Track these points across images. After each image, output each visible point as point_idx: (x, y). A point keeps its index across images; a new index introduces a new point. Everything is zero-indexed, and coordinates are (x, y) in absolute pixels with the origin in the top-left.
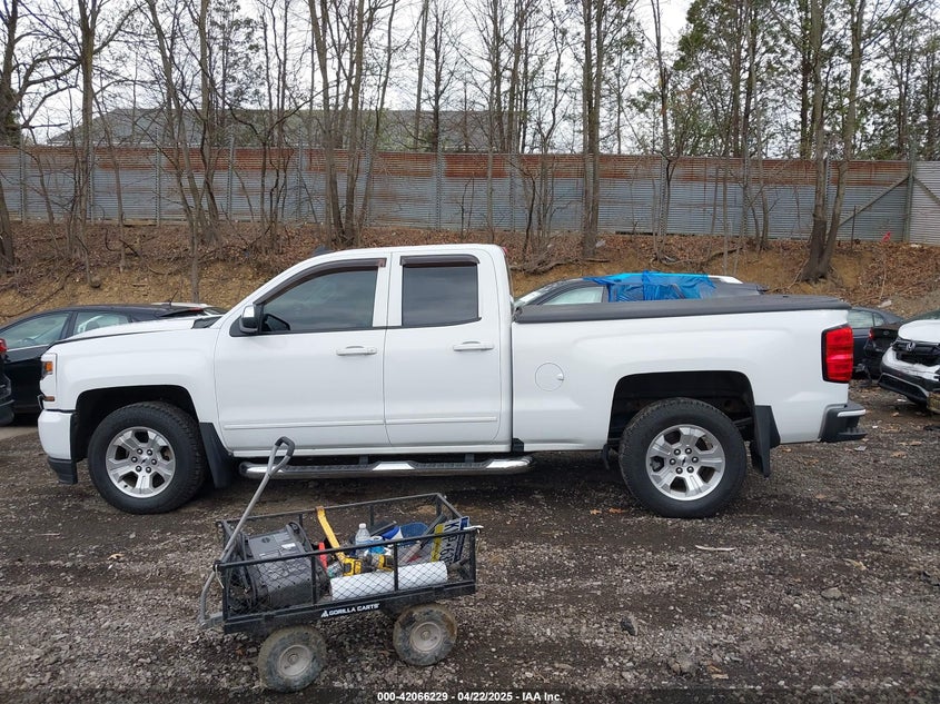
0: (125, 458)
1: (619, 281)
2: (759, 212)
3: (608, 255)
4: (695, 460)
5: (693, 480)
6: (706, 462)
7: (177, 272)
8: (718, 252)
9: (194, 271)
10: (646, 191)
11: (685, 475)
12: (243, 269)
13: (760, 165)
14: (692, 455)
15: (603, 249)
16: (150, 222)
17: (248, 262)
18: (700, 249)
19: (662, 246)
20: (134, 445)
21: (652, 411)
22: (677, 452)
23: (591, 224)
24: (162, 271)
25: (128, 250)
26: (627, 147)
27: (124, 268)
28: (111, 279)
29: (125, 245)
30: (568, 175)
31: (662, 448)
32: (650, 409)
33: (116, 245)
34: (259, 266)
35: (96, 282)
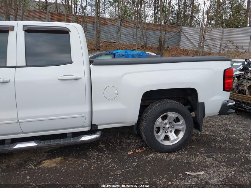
1: (118, 53)
2: (145, 38)
3: (104, 48)
4: (173, 127)
5: (172, 136)
6: (177, 127)
8: (134, 49)
10: (114, 29)
11: (169, 134)
13: (145, 24)
14: (172, 125)
15: (102, 46)
18: (129, 47)
19: (119, 46)
21: (156, 106)
22: (166, 124)
23: (98, 38)
26: (107, 16)
30: (90, 23)
31: (160, 123)
32: (155, 106)
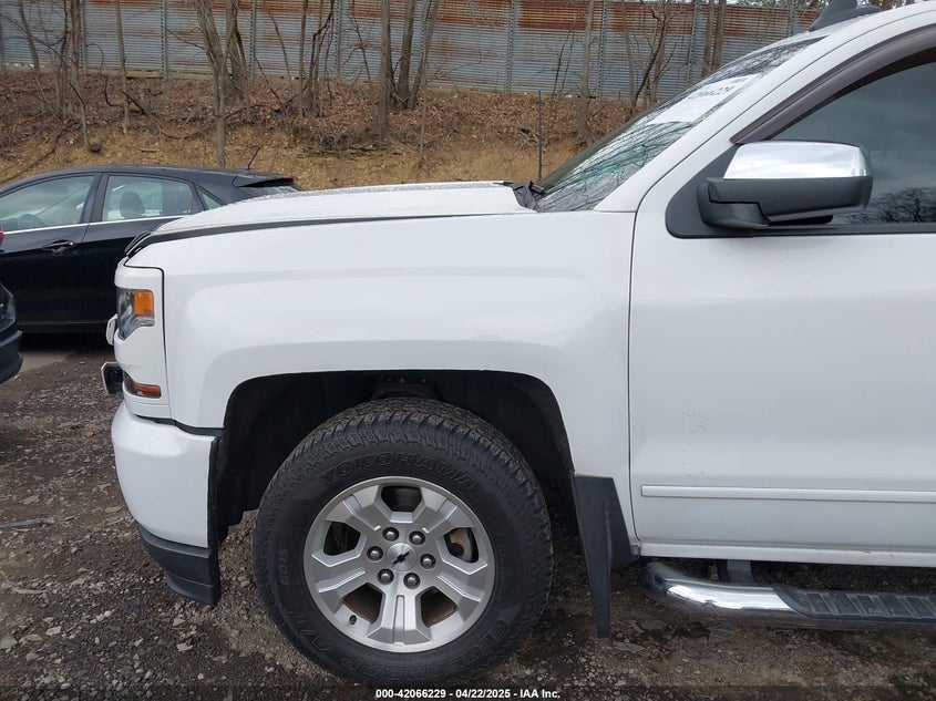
0: (351, 545)
7: (197, 135)
9: (218, 136)
12: (276, 135)
16: (155, 74)
17: (282, 125)
20: (377, 518)
24: (175, 134)
25: (133, 106)
27: (129, 129)
28: (113, 141)
29: (130, 100)
33: (119, 100)
34: (296, 131)
35: (95, 145)
